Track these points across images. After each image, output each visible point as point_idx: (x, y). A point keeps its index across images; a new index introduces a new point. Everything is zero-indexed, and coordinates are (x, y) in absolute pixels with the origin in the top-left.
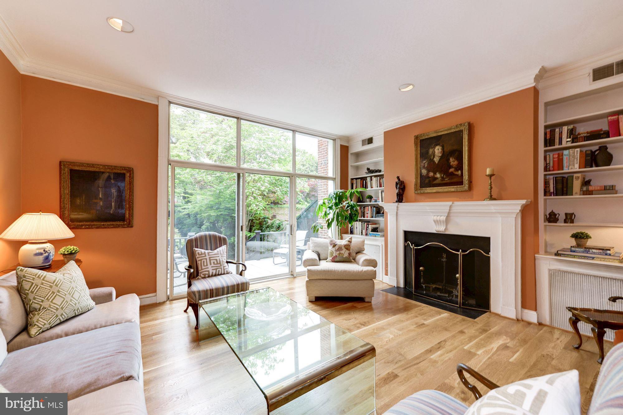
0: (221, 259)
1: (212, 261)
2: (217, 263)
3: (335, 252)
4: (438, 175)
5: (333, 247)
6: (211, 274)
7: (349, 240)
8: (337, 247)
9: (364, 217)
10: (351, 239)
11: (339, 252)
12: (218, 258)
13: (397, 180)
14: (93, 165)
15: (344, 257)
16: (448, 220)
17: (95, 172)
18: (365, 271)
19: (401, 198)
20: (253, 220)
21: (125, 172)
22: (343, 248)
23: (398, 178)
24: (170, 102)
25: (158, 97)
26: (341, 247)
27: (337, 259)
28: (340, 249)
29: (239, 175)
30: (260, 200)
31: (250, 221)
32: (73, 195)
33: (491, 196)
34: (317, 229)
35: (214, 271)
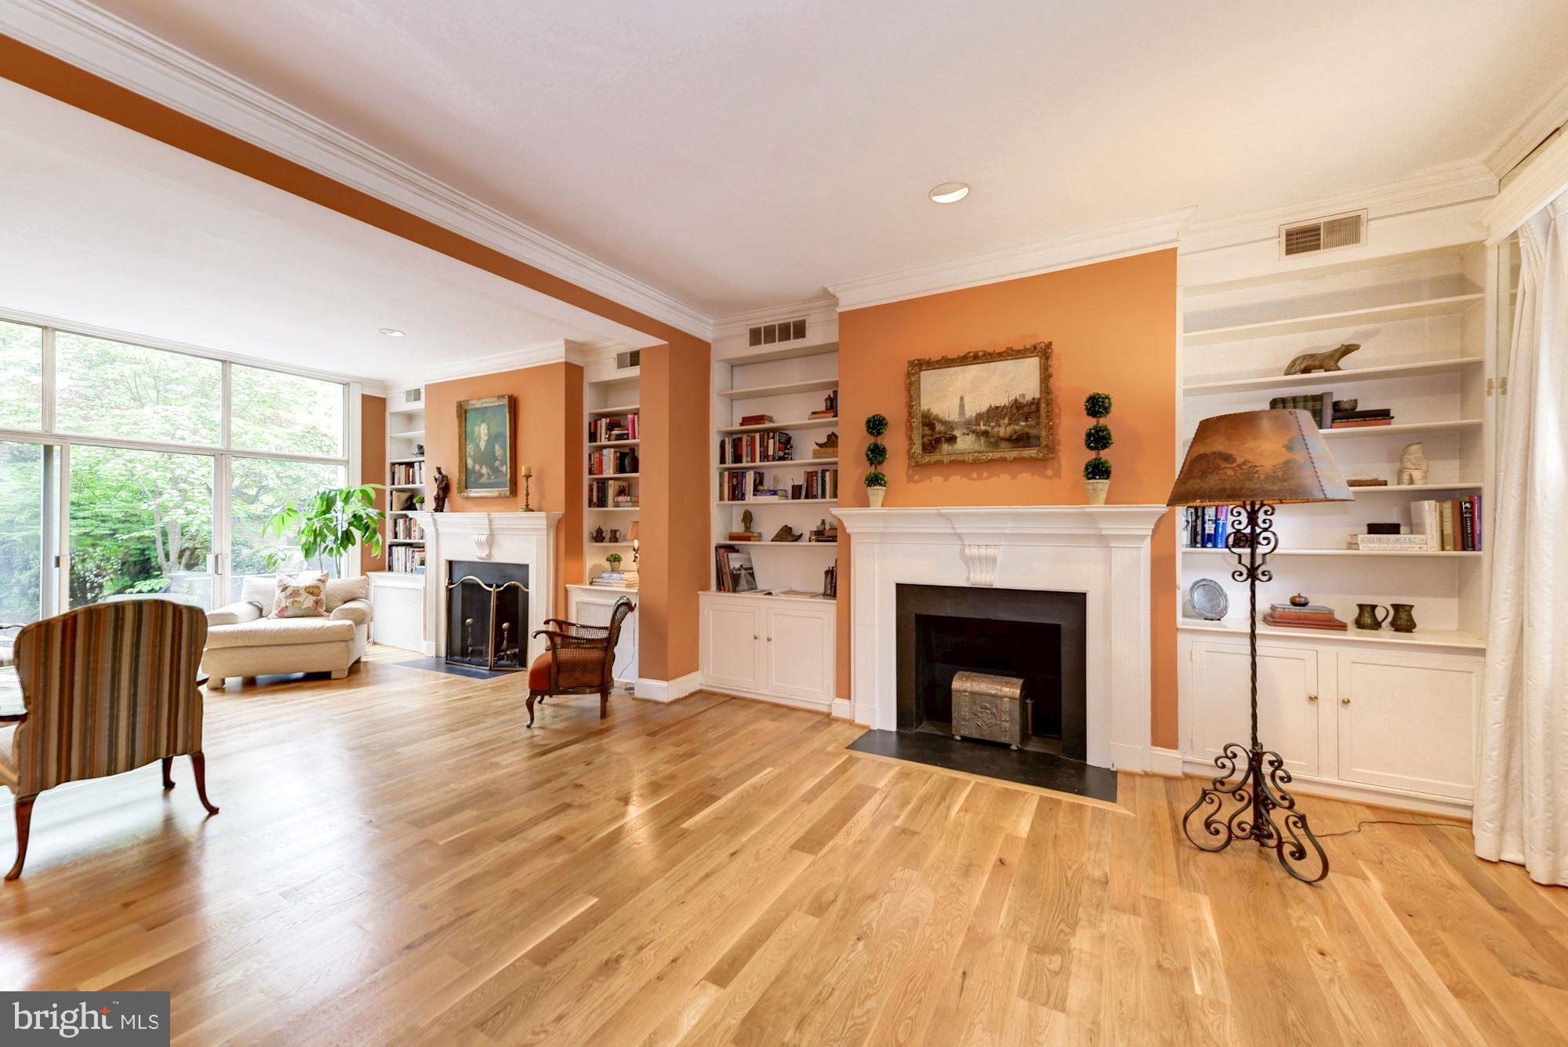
3: (284, 600)
4: (484, 470)
5: (283, 591)
7: (322, 578)
8: (289, 591)
9: (410, 538)
10: (326, 576)
11: (291, 600)
13: (437, 476)
15: (305, 607)
16: (491, 541)
18: (327, 628)
19: (441, 504)
20: (196, 549)
22: (300, 592)
23: (439, 469)
27: (289, 612)
28: (296, 593)
29: (48, 449)
30: (201, 498)
31: (187, 553)
33: (527, 506)
34: (273, 561)
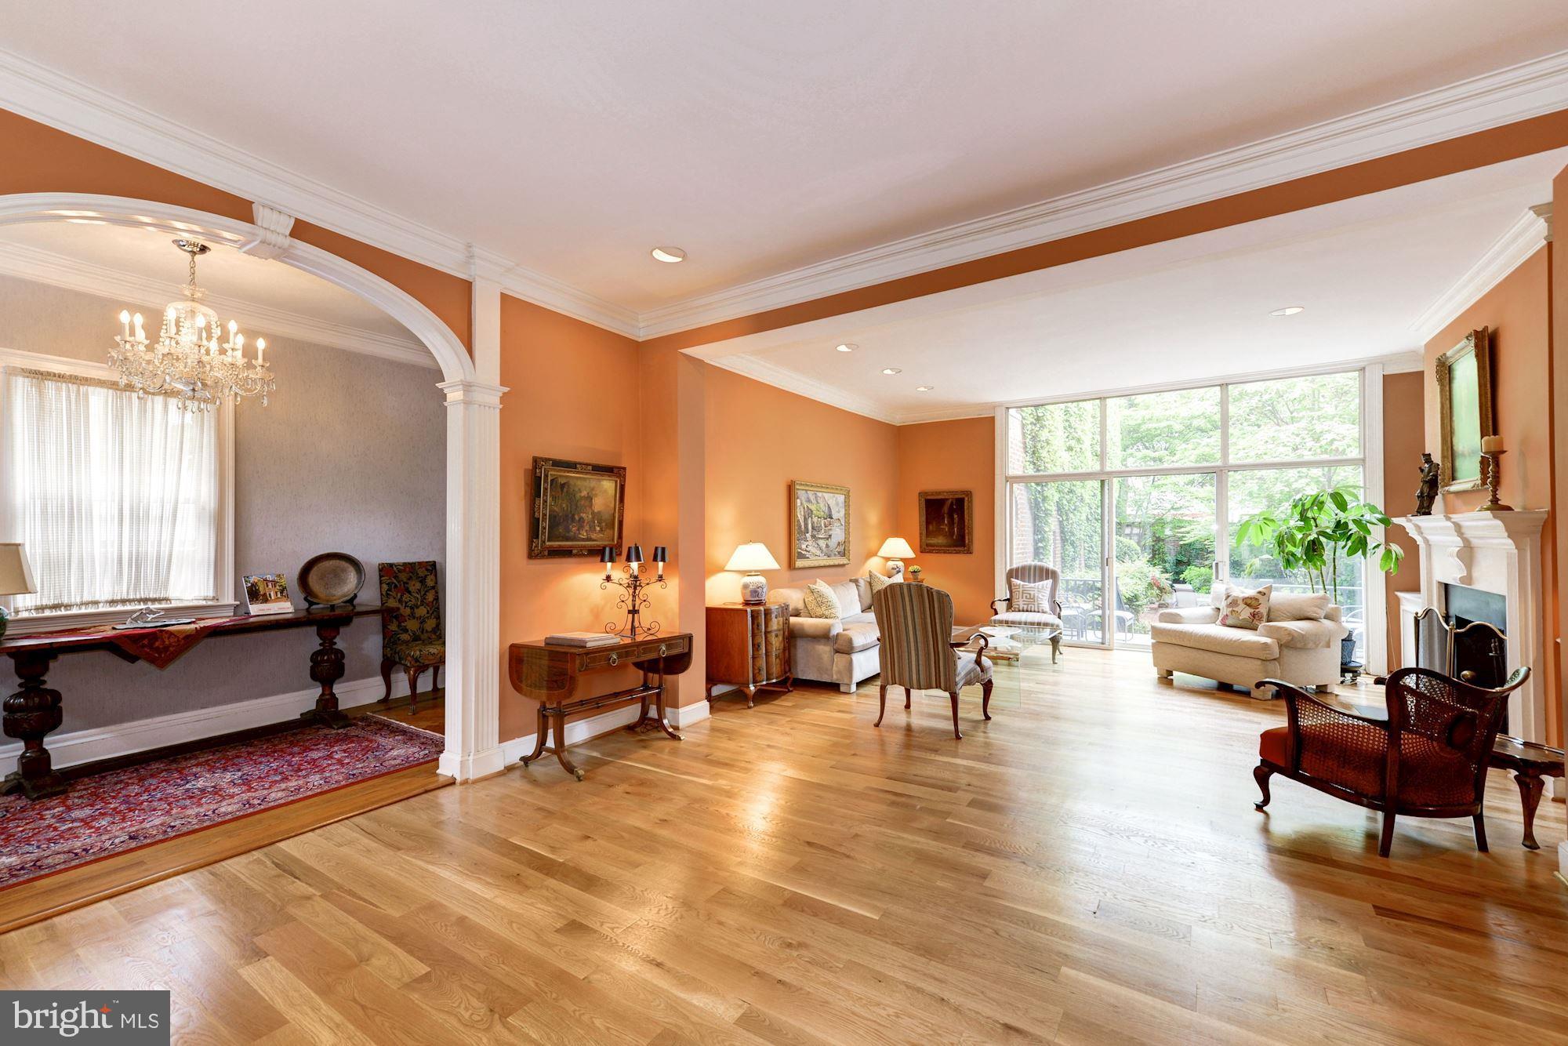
0: (1036, 595)
1: (1025, 595)
2: (1030, 598)
3: (1226, 608)
5: (1226, 599)
6: (1021, 609)
7: (1264, 591)
8: (1230, 600)
10: (1270, 588)
11: (1231, 609)
12: (1032, 593)
13: (1425, 465)
14: (939, 493)
15: (1241, 618)
17: (942, 499)
19: (1426, 504)
21: (964, 496)
22: (1240, 602)
23: (1429, 457)
24: (1008, 408)
25: (994, 407)
26: (1237, 601)
27: (1230, 621)
29: (1103, 482)
32: (928, 523)
35: (1025, 607)
